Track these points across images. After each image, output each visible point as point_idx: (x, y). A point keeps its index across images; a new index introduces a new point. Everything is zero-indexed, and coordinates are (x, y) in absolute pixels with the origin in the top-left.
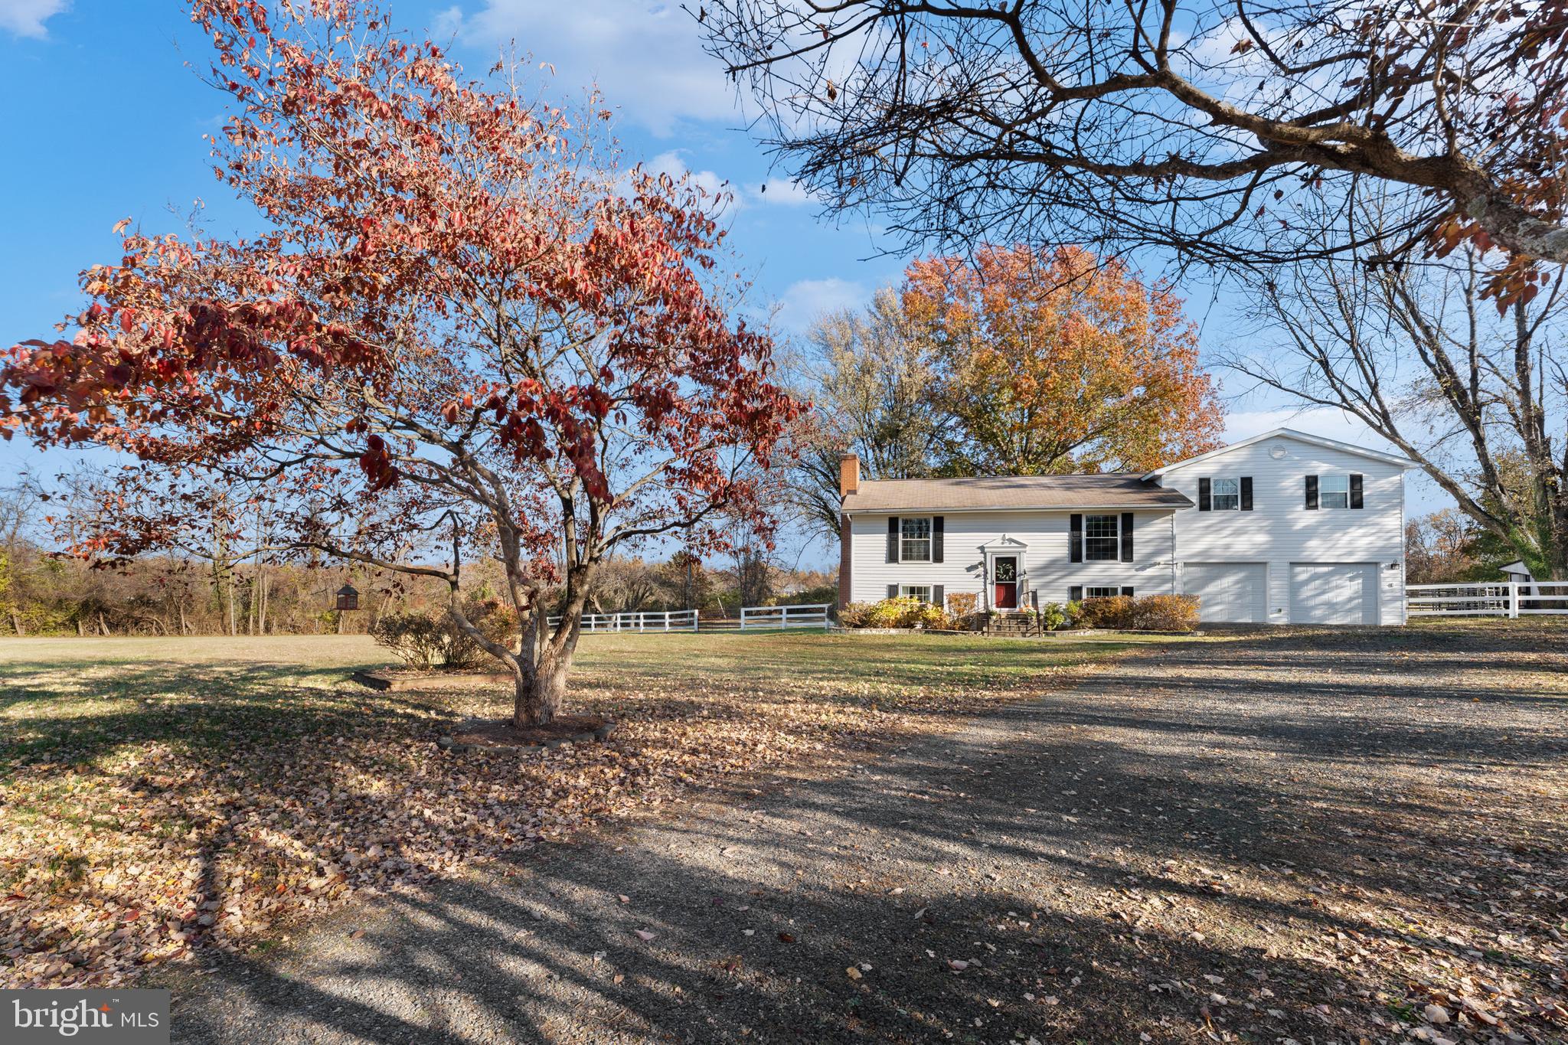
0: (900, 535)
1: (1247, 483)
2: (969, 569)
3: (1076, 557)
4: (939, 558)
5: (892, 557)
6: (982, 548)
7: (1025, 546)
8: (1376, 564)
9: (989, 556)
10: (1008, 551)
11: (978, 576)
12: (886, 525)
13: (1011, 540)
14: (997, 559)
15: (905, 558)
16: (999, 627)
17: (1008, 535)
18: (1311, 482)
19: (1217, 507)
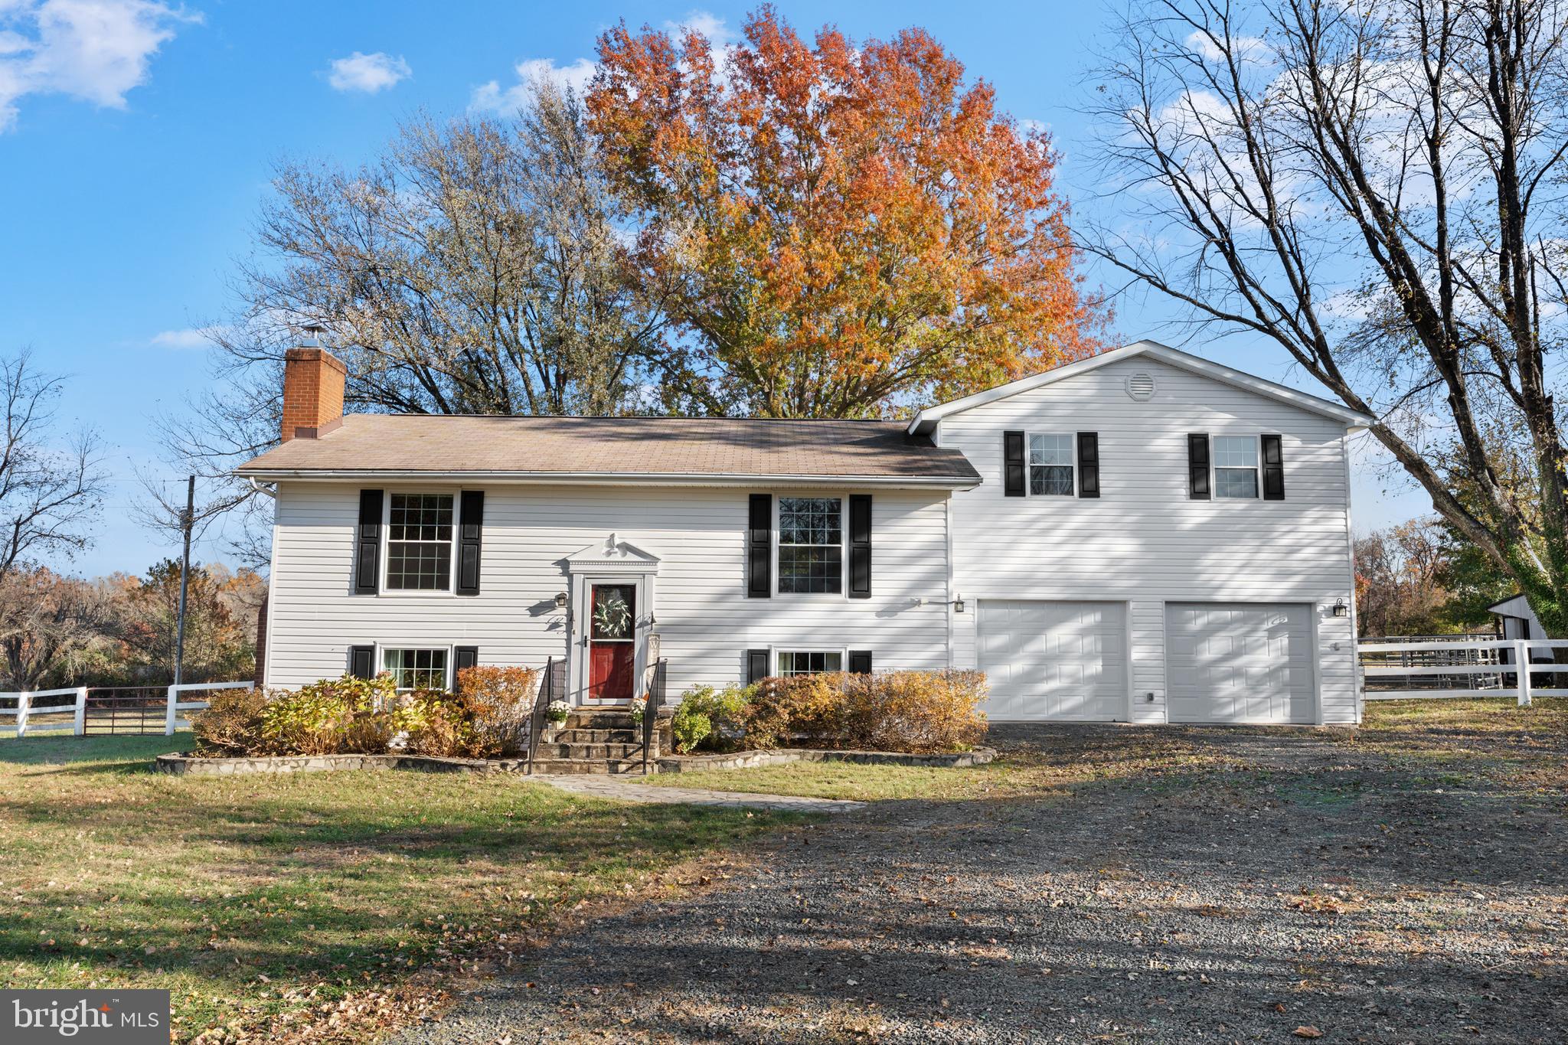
0: (386, 530)
1: (1088, 442)
2: (536, 610)
3: (758, 587)
4: (469, 585)
5: (365, 583)
6: (564, 564)
7: (654, 560)
8: (1310, 605)
9: (578, 580)
10: (622, 569)
11: (554, 626)
12: (352, 508)
13: (627, 548)
14: (597, 589)
15: (394, 583)
16: (565, 751)
17: (622, 535)
18: (1198, 448)
19: (1037, 490)
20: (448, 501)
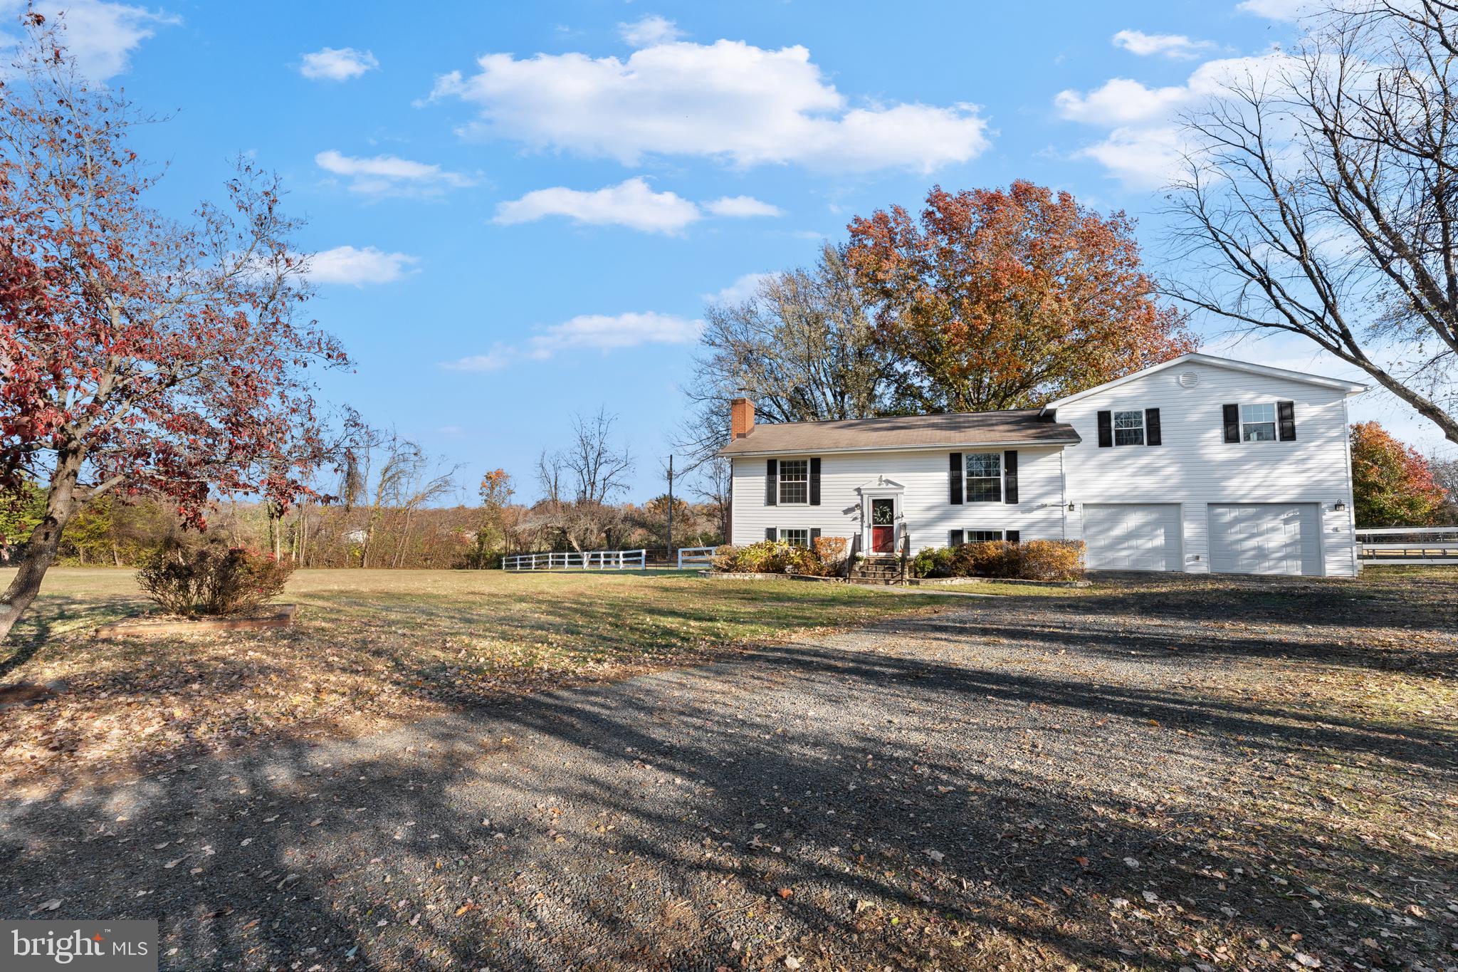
0: (779, 477)
1: (1153, 414)
2: (846, 512)
3: (956, 498)
4: (816, 501)
5: (771, 501)
6: (859, 490)
7: (902, 487)
8: (1317, 504)
9: (865, 497)
10: (886, 492)
11: (855, 519)
12: (764, 468)
13: (888, 482)
14: (874, 501)
15: (783, 501)
16: (864, 574)
17: (886, 476)
18: (1230, 414)
19: (1119, 443)
20: (805, 463)
